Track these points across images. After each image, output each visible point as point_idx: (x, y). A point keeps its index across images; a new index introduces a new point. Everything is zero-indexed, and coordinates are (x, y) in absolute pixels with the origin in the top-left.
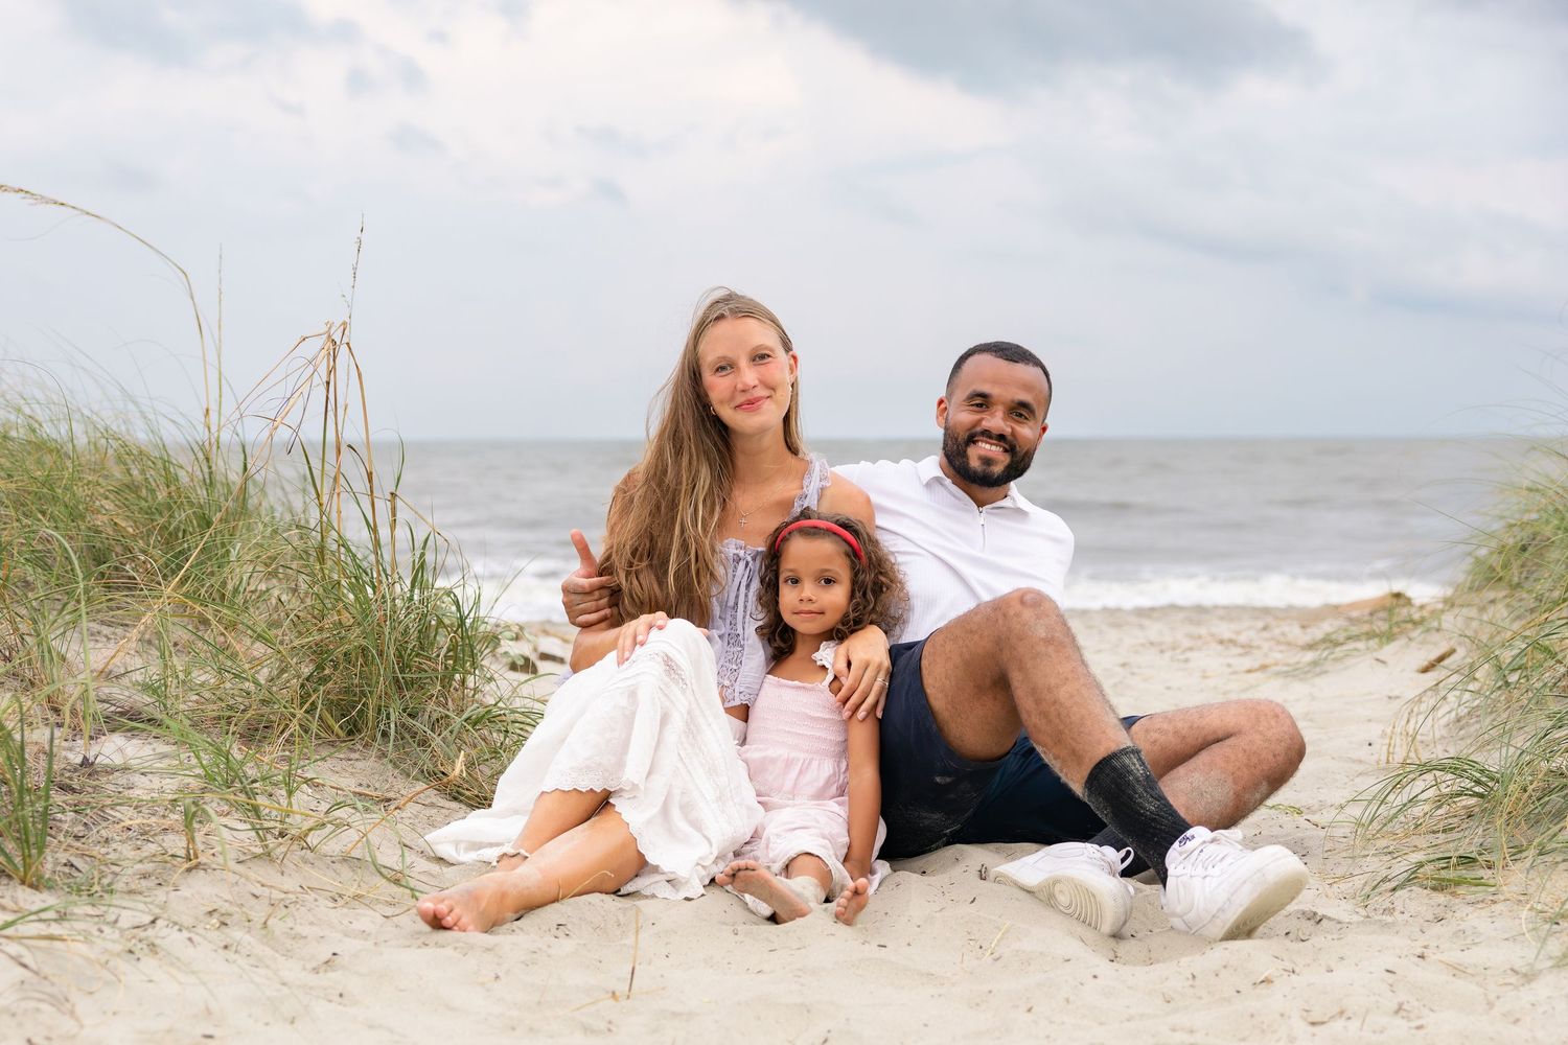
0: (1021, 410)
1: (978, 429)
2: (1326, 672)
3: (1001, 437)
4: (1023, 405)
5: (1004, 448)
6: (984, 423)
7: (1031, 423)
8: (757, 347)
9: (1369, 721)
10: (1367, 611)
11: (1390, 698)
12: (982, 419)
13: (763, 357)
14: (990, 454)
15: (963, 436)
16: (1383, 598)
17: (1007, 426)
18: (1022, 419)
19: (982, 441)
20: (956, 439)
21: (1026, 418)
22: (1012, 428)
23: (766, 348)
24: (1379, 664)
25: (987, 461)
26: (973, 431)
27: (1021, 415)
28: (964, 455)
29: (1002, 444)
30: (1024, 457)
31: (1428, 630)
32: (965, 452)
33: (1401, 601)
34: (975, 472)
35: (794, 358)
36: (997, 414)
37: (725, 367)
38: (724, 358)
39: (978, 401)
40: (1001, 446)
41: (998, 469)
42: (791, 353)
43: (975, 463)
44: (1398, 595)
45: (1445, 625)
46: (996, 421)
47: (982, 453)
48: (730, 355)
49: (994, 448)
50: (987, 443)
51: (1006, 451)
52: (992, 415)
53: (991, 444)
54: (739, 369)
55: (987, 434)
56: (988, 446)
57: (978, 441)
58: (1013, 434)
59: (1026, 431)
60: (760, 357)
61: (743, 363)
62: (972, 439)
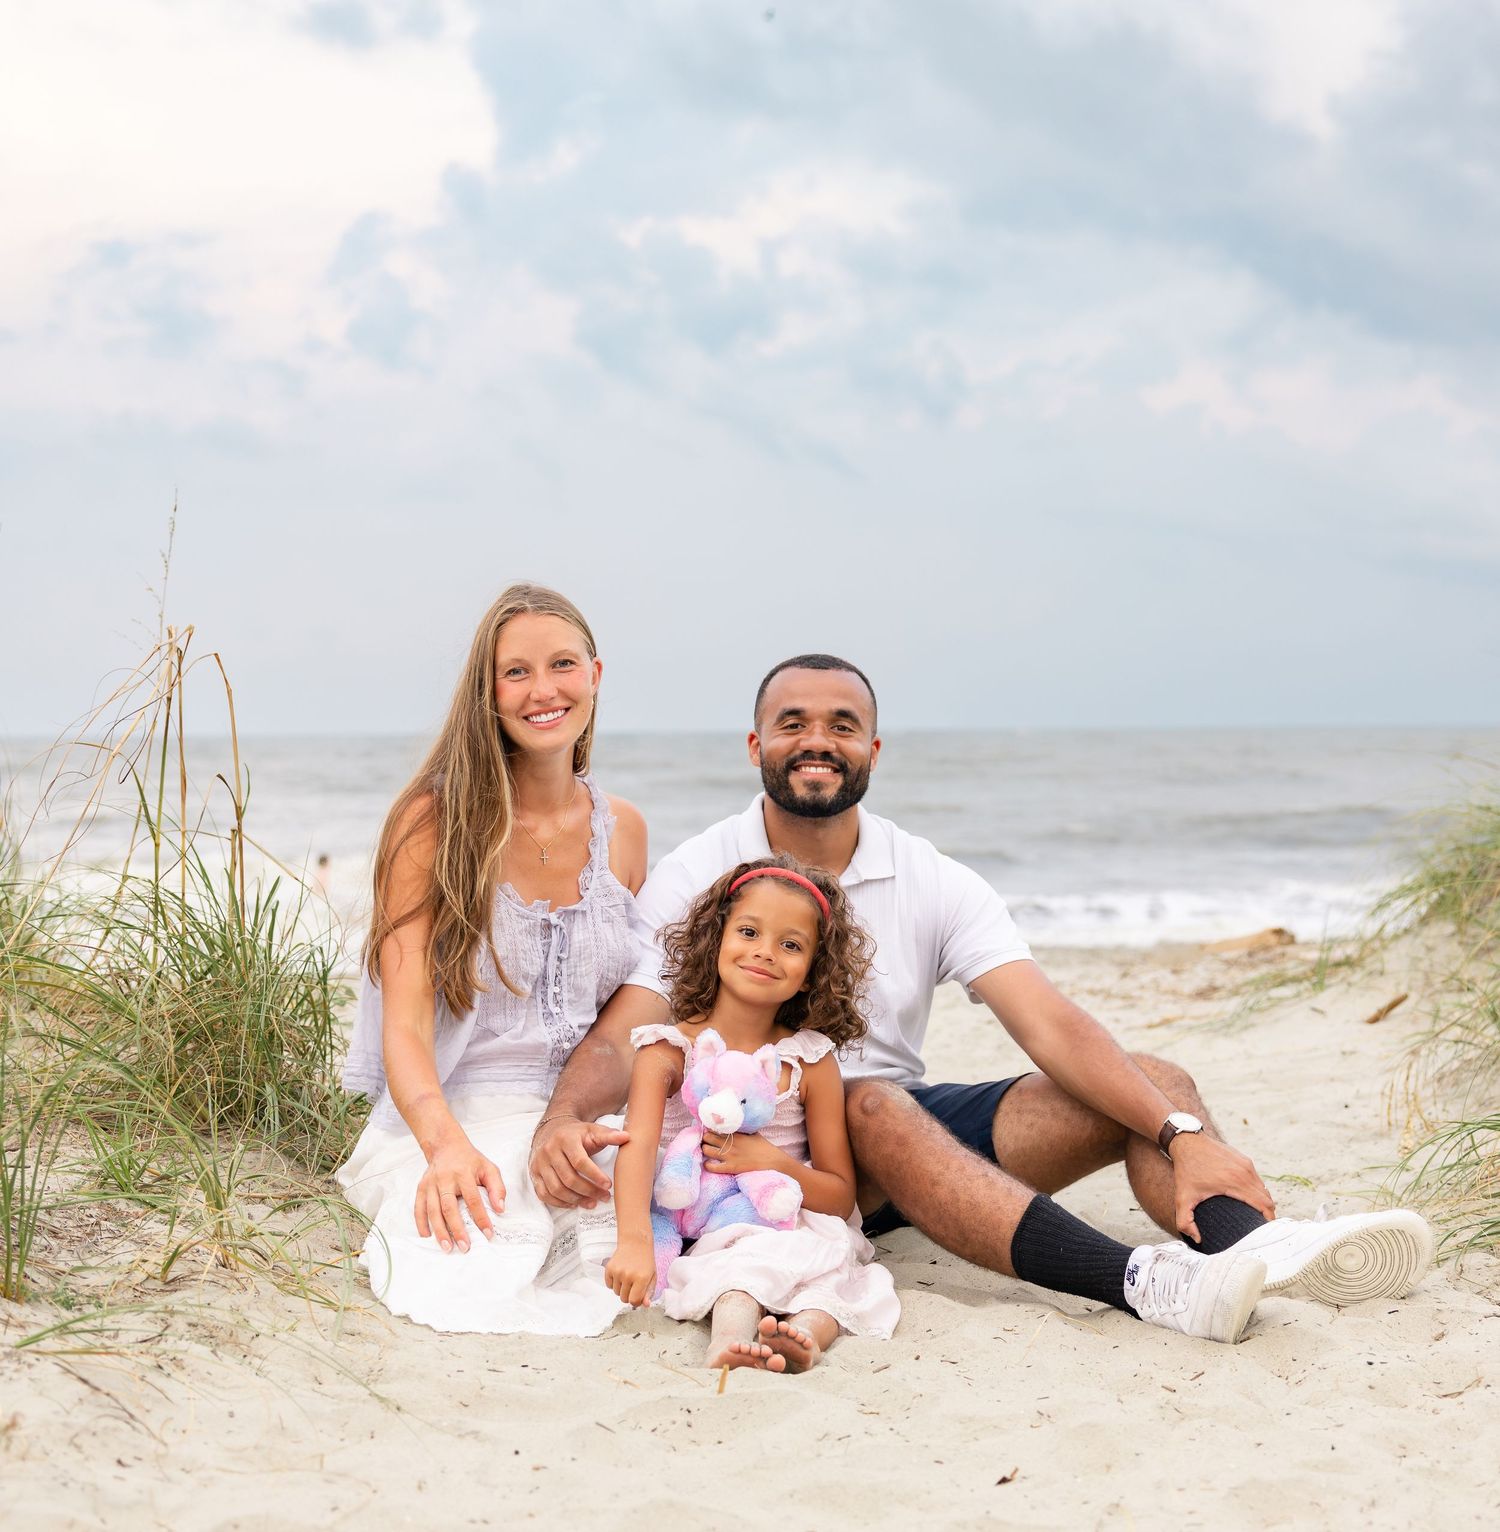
0: (842, 721)
1: (798, 752)
2: (1253, 1025)
3: (826, 755)
4: (843, 714)
5: (832, 768)
6: (802, 744)
7: (858, 735)
8: (560, 652)
9: (1332, 1080)
10: (1243, 951)
11: (1344, 1053)
12: (799, 741)
13: (565, 663)
14: (818, 778)
15: (782, 764)
16: (1260, 936)
17: (830, 741)
18: (846, 733)
19: (805, 766)
20: (774, 771)
21: (851, 730)
22: (836, 743)
23: (571, 654)
24: (1316, 1014)
25: (815, 786)
26: (792, 756)
27: (844, 728)
28: (787, 787)
29: (828, 763)
30: (858, 775)
31: (1371, 973)
32: (787, 782)
33: (1285, 939)
34: (804, 803)
35: (599, 666)
36: (815, 730)
37: (520, 670)
38: (518, 661)
39: (791, 721)
40: (828, 767)
41: (830, 793)
42: (595, 659)
43: (801, 792)
44: (1279, 932)
45: (1388, 968)
46: (817, 738)
47: (808, 778)
48: (526, 657)
49: (820, 770)
50: (811, 765)
51: (836, 771)
52: (811, 733)
53: (817, 766)
54: (535, 676)
55: (808, 754)
56: (813, 770)
57: (800, 766)
58: (839, 750)
59: (855, 746)
60: (561, 663)
61: (541, 669)
62: (793, 766)
